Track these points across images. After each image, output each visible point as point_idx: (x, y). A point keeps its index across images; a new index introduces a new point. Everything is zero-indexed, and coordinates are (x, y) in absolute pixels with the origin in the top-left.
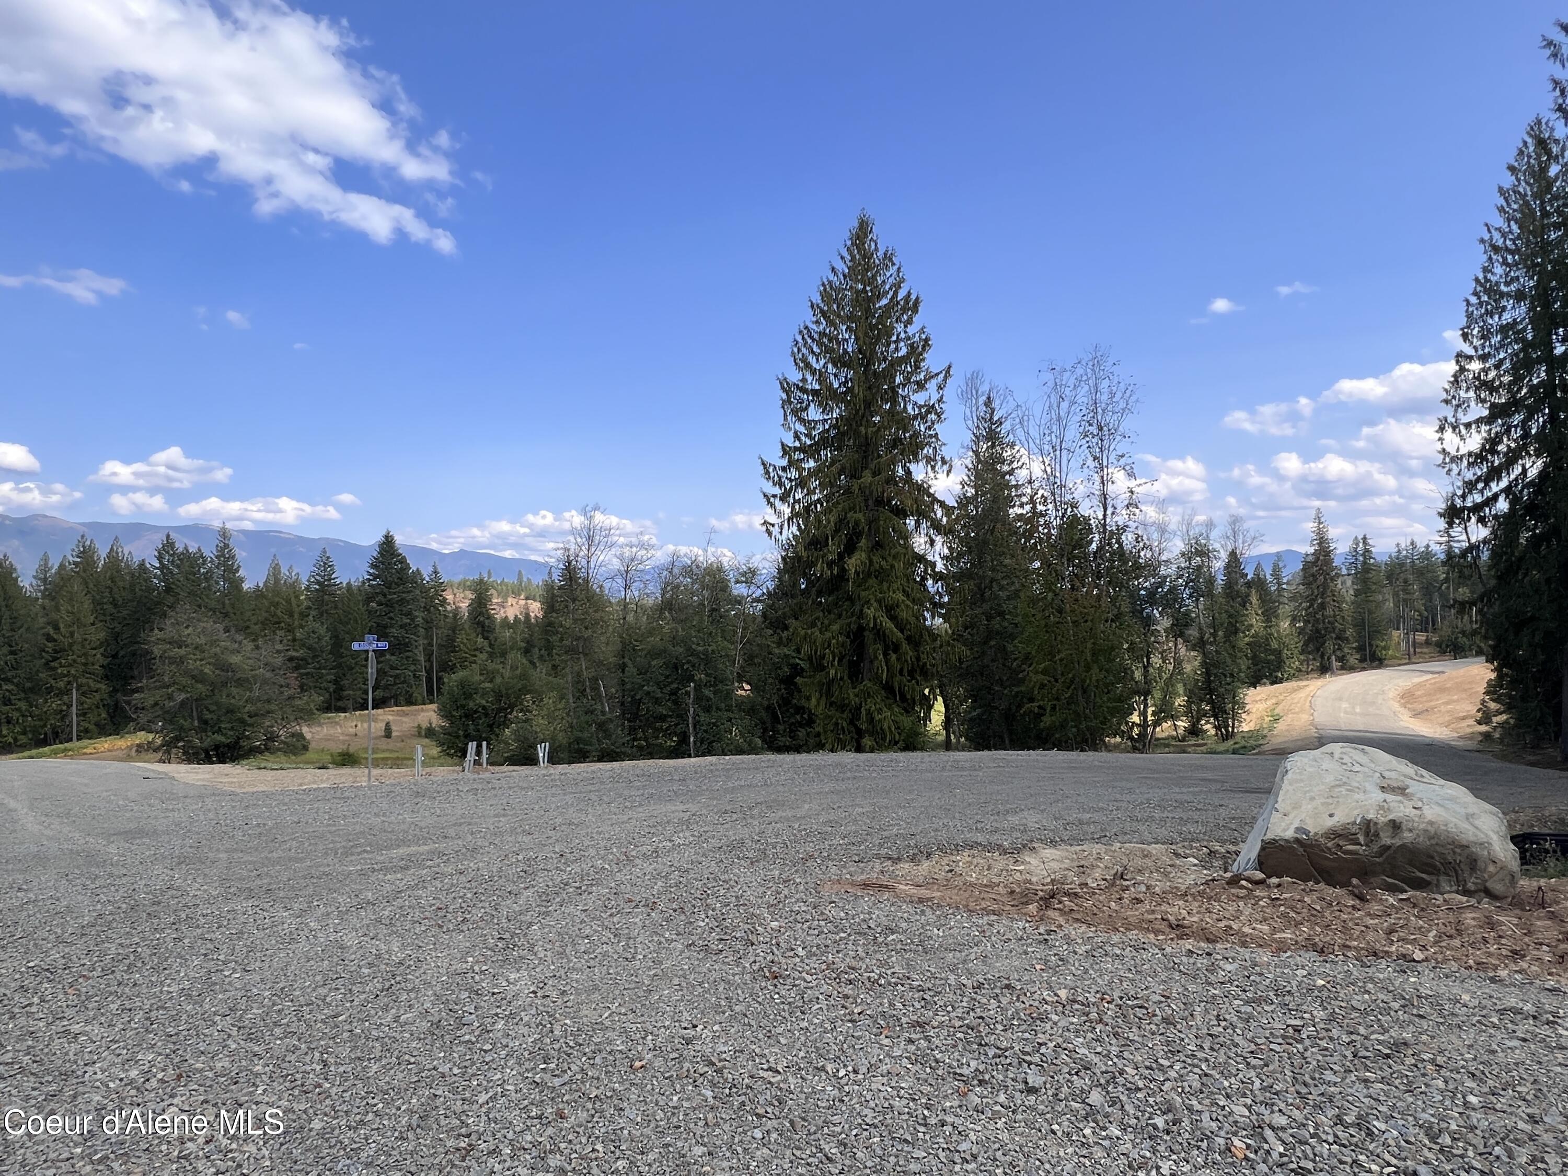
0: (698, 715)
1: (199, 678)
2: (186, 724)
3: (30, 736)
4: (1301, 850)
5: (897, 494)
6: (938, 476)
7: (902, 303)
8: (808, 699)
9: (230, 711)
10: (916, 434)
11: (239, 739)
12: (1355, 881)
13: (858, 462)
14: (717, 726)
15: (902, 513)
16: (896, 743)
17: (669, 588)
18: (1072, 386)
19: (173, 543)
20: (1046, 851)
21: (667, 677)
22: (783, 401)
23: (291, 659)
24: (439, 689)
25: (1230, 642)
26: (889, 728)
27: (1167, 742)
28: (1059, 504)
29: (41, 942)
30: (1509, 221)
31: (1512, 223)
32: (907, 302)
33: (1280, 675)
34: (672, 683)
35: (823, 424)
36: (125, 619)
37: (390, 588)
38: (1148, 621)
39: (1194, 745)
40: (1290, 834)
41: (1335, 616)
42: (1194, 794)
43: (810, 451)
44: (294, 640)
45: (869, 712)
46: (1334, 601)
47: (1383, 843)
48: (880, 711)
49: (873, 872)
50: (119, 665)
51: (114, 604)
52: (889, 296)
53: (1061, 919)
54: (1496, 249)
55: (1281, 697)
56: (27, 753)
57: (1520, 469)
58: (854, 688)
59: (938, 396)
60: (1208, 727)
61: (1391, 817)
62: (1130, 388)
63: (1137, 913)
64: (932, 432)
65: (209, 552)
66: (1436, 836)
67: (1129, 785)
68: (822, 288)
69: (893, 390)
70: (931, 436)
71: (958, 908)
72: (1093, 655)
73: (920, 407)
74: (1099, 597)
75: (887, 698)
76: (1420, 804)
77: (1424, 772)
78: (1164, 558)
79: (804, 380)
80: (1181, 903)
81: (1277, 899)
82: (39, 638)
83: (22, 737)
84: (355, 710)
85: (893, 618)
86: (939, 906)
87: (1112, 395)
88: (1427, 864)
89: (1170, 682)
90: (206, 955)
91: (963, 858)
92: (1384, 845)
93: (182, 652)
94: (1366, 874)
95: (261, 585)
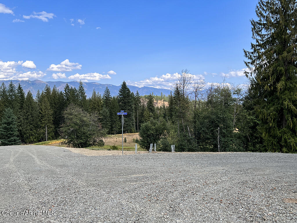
0: (221, 138)
1: (76, 124)
2: (73, 137)
3: (37, 139)
8: (261, 134)
9: (84, 134)
11: (86, 141)
13: (281, 48)
14: (227, 142)
17: (210, 96)
19: (68, 86)
21: (210, 126)
22: (253, 29)
23: (99, 119)
24: (139, 128)
26: (293, 145)
29: (42, 195)
35: (268, 36)
36: (57, 107)
37: (125, 98)
43: (262, 46)
44: (100, 113)
45: (285, 139)
48: (289, 139)
50: (57, 120)
51: (55, 103)
56: (36, 144)
58: (279, 130)
65: (77, 88)
75: (292, 134)
79: (260, 20)
82: (38, 113)
83: (35, 139)
84: (116, 134)
85: (295, 105)
90: (84, 203)
93: (72, 117)
95: (91, 98)
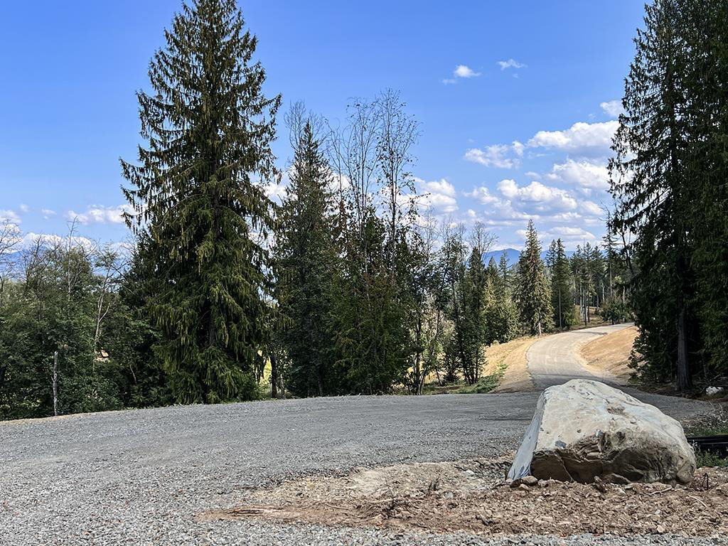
0: (61, 380)
4: (560, 458)
5: (238, 195)
6: (270, 183)
7: (242, 41)
8: (162, 362)
10: (253, 149)
12: (597, 478)
13: (206, 168)
14: (79, 389)
15: (241, 211)
16: (236, 396)
17: (34, 269)
18: (372, 120)
20: (368, 472)
21: (32, 347)
22: (142, 114)
25: (475, 313)
26: (230, 383)
27: (432, 386)
28: (361, 209)
30: (651, 28)
31: (653, 30)
32: (246, 41)
33: (505, 337)
34: (36, 352)
35: (176, 135)
38: (419, 298)
39: (450, 388)
40: (552, 447)
41: (540, 295)
42: (462, 422)
43: (165, 156)
45: (213, 371)
46: (540, 284)
47: (614, 449)
48: (222, 370)
49: (236, 500)
52: (232, 35)
53: (401, 525)
54: (643, 47)
55: (507, 353)
57: (656, 195)
58: (202, 352)
59: (271, 119)
60: (460, 375)
61: (617, 431)
62: (412, 125)
63: (457, 515)
64: (266, 148)
66: (647, 441)
67: (417, 418)
68: (175, 22)
69: (235, 111)
70: (265, 151)
71: (318, 524)
72: (385, 322)
73: (256, 127)
74: (389, 279)
75: (229, 359)
76: (634, 420)
77: (631, 398)
78: (431, 252)
79: (160, 97)
80: (485, 504)
81: (548, 495)
85: (234, 295)
86: (302, 524)
87: (400, 128)
88: (640, 462)
89: (434, 342)
91: (307, 482)
92: (614, 451)
94: (602, 472)
